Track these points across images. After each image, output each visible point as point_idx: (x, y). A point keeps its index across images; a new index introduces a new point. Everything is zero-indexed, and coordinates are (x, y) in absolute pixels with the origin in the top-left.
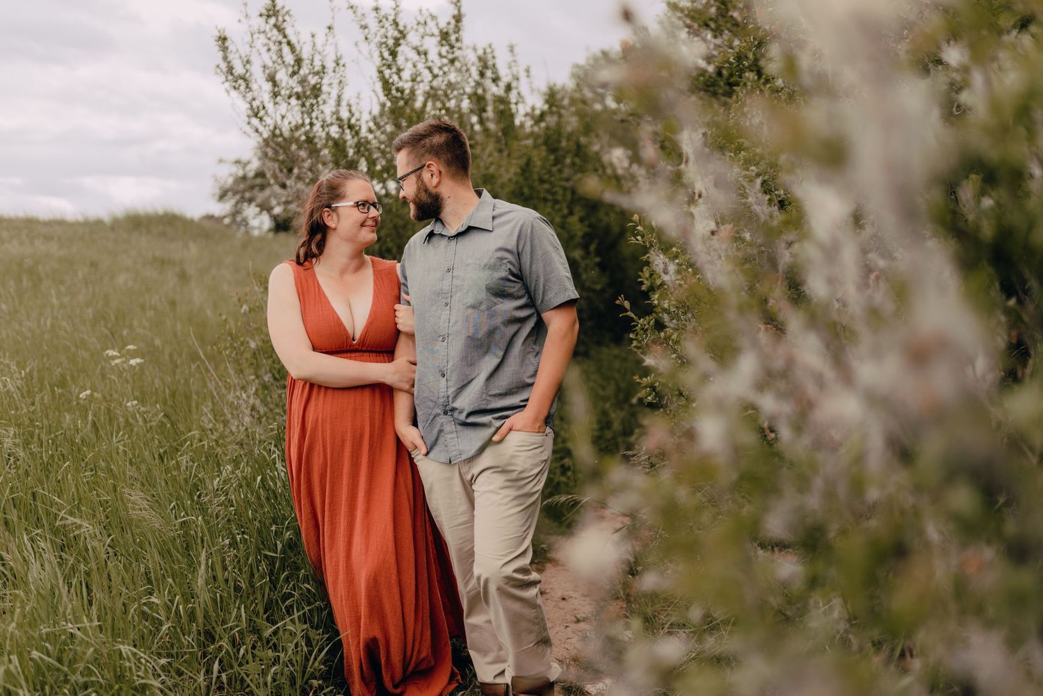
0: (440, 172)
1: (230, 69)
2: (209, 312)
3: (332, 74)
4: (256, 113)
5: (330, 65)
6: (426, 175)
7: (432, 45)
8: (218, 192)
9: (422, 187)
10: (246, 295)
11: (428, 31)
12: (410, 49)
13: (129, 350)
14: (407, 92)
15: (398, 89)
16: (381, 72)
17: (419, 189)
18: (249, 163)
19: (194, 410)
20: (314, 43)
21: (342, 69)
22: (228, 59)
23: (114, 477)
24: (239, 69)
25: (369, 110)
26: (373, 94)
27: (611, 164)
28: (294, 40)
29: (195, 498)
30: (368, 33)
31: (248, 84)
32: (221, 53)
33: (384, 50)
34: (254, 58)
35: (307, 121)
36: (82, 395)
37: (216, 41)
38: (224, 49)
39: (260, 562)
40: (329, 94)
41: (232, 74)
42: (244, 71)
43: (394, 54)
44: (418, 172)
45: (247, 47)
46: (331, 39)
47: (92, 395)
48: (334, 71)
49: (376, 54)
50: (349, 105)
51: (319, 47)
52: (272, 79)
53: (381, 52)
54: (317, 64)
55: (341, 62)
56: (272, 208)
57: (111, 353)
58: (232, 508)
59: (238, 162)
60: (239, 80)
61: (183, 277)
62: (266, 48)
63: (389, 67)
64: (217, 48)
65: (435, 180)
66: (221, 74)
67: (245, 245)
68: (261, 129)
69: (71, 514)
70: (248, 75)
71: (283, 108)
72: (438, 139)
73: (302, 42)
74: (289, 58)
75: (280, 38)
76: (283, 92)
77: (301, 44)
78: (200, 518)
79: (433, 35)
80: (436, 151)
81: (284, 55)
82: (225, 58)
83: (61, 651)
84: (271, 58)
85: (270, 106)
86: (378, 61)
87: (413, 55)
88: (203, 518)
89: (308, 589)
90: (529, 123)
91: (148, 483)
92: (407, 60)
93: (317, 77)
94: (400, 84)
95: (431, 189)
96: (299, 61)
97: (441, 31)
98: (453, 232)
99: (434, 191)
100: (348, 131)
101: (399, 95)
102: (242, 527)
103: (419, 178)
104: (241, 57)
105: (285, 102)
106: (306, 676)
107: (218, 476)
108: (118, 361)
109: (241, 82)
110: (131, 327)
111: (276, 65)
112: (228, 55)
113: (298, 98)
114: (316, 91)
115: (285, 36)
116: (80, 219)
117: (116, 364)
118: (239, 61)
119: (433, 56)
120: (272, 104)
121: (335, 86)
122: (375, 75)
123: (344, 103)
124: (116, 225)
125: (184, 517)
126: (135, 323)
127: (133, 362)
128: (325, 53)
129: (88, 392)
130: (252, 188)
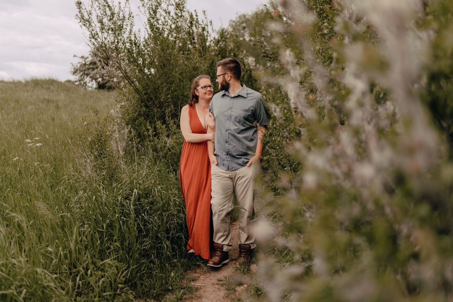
0: (231, 76)
1: (82, 17)
2: (69, 124)
3: (127, 20)
4: (94, 36)
5: (127, 16)
6: (226, 76)
7: (172, 9)
8: (73, 70)
9: (224, 80)
10: (86, 117)
11: (171, 3)
12: (162, 11)
13: (36, 140)
14: (161, 29)
15: (157, 28)
16: (149, 20)
17: (223, 81)
18: (87, 58)
19: (64, 167)
20: (120, 6)
21: (132, 18)
22: (82, 12)
23: (30, 195)
24: (86, 17)
25: (144, 37)
26: (145, 30)
27: (248, 64)
28: (111, 4)
29: (67, 205)
30: (144, 3)
31: (90, 24)
32: (78, 10)
33: (151, 11)
34: (93, 12)
35: (116, 41)
36: (15, 159)
37: (76, 4)
38: (80, 8)
39: (96, 233)
40: (126, 29)
41: (83, 19)
42: (88, 18)
43: (155, 12)
44: (224, 75)
45: (90, 7)
46: (127, 5)
47: (19, 159)
48: (129, 19)
49: (147, 12)
50: (135, 35)
51: (122, 9)
52: (101, 22)
53: (149, 12)
54: (121, 15)
55: (132, 16)
56: (97, 79)
57: (28, 141)
58: (83, 210)
59: (82, 57)
60: (86, 22)
61: (57, 107)
62: (98, 8)
63: (153, 18)
64: (76, 7)
65: (229, 79)
66: (78, 19)
67: (85, 95)
68: (96, 43)
69: (12, 211)
70: (90, 19)
71: (105, 35)
72: (232, 65)
73: (115, 5)
74: (109, 13)
75: (105, 3)
76: (106, 28)
77: (114, 7)
78: (69, 214)
79: (173, 5)
80: (231, 69)
81: (106, 11)
82: (80, 12)
83: (9, 271)
84: (100, 12)
85: (100, 34)
86: (148, 15)
87: (163, 13)
88: (70, 213)
89: (116, 245)
90: (213, 44)
91: (45, 198)
92: (161, 15)
93: (120, 22)
94: (158, 26)
95: (227, 81)
96: (113, 14)
97: (176, 3)
98: (233, 96)
99: (228, 82)
100: (134, 46)
101: (157, 31)
102: (87, 218)
103: (224, 77)
104: (87, 12)
105: (107, 32)
106: (117, 283)
107: (77, 196)
108: (30, 145)
109: (87, 22)
110: (34, 129)
111: (103, 15)
112: (82, 10)
113: (112, 30)
114: (121, 27)
115: (107, 3)
116: (11, 80)
117: (30, 146)
118: (86, 13)
119: (172, 14)
120: (101, 33)
121: (129, 26)
122: (147, 22)
123: (133, 33)
124: (27, 84)
125: (61, 213)
126: (36, 127)
127: (38, 145)
128: (125, 11)
129: (17, 158)
130: (89, 69)
